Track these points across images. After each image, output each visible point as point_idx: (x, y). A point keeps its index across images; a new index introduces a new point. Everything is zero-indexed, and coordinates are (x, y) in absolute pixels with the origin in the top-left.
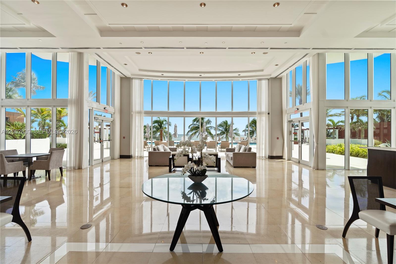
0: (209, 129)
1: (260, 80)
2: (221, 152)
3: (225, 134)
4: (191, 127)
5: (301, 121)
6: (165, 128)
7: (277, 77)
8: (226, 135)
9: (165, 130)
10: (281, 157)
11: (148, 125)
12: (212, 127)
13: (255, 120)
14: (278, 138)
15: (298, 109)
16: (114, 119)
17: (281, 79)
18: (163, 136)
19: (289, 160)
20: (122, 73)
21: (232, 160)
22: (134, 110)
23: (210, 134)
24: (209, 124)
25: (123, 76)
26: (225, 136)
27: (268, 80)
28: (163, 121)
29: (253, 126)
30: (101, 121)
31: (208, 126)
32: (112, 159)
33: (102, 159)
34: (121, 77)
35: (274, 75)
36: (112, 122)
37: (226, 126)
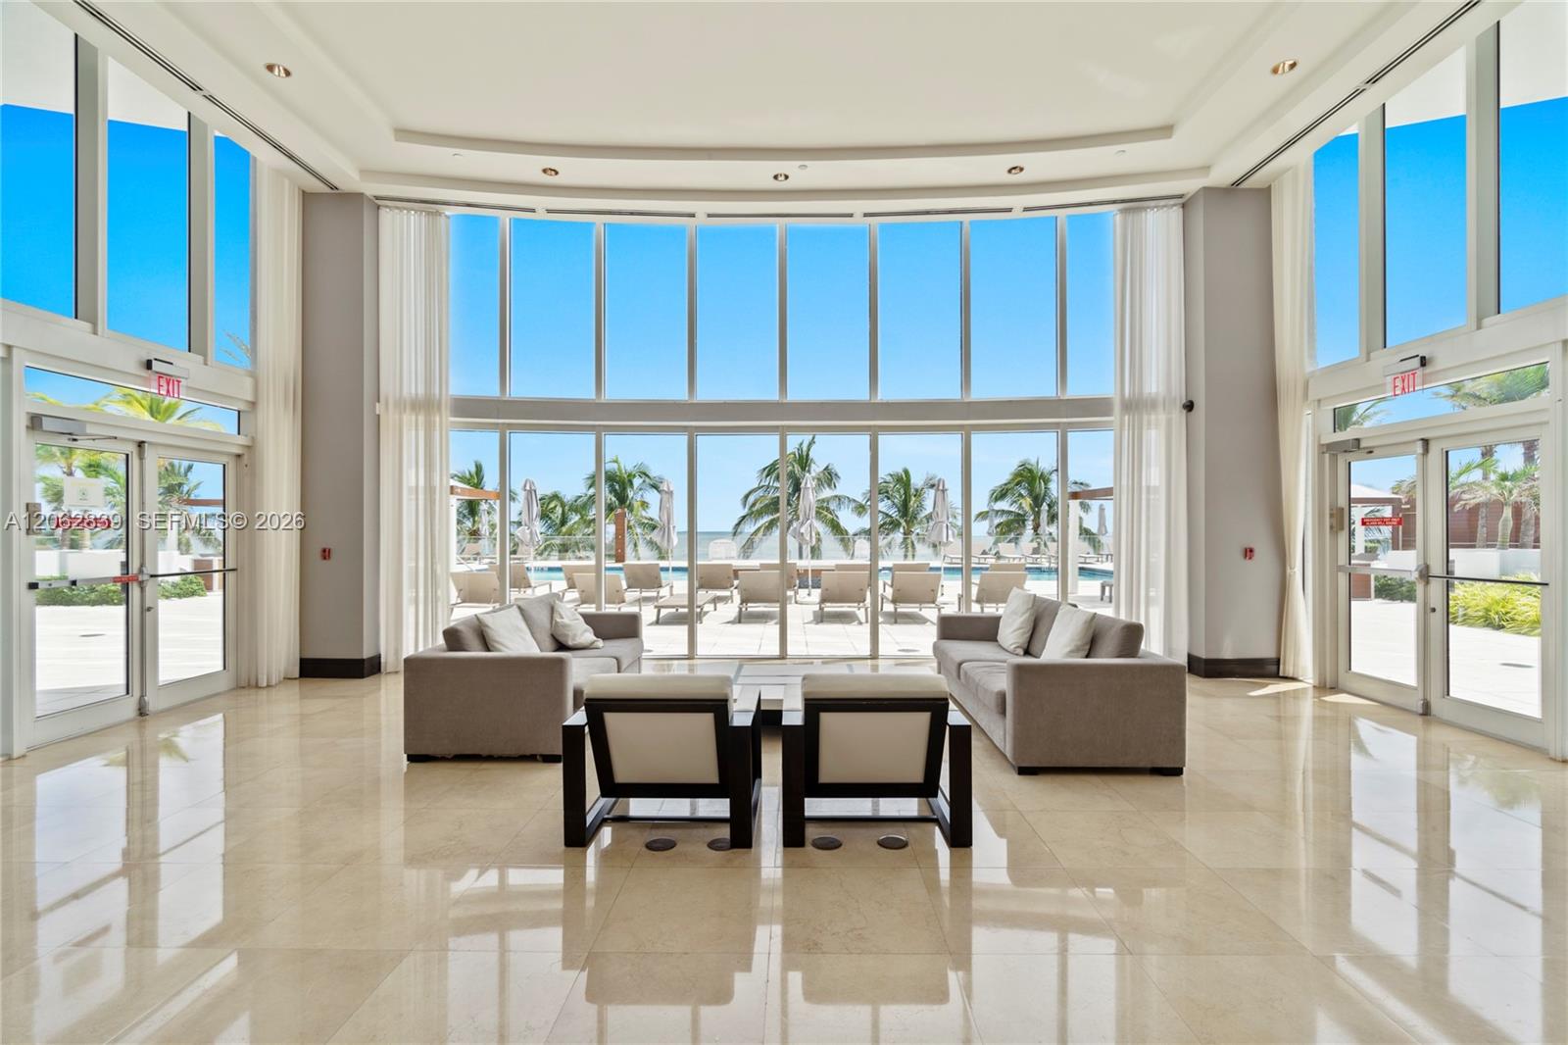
0: (832, 508)
1: (1134, 205)
2: (896, 622)
3: (901, 530)
4: (751, 499)
5: (1438, 438)
6: (644, 505)
7: (1242, 186)
8: (905, 534)
9: (644, 513)
10: (1265, 669)
11: (528, 488)
12: (845, 497)
13: (1030, 467)
14: (1251, 551)
15: (1424, 362)
16: (253, 439)
17: (1265, 194)
18: (627, 539)
19: (1327, 686)
20: (291, 157)
21: (1003, 712)
22: (387, 386)
23: (836, 527)
24: (829, 486)
25: (319, 187)
26: (898, 536)
27: (1184, 206)
28: (631, 476)
29: (1021, 495)
30: (132, 449)
31: (827, 493)
32: (243, 684)
33: (142, 696)
34: (308, 190)
35: (1224, 174)
36: (239, 456)
37: (905, 493)
